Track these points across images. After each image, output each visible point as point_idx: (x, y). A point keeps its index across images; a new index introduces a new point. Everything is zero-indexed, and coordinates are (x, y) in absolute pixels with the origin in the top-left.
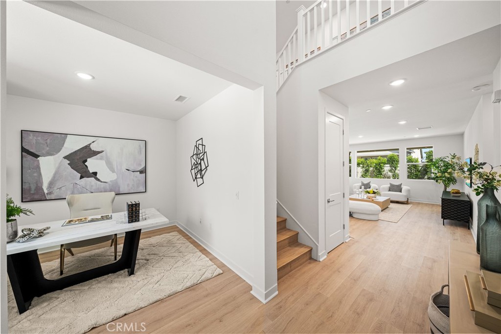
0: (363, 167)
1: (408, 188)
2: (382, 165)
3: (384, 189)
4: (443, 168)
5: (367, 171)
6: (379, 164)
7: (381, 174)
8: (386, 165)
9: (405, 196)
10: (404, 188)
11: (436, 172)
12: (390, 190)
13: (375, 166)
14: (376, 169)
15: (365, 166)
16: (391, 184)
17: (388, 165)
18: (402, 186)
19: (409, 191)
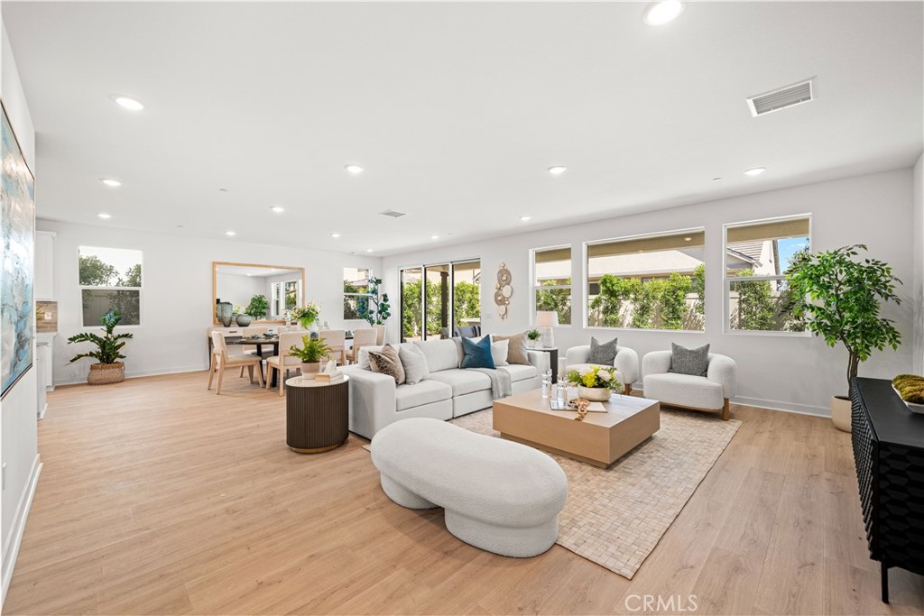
0: (636, 300)
1: (729, 361)
2: (680, 293)
3: (652, 362)
4: (845, 288)
5: (644, 310)
6: (674, 292)
7: (679, 318)
8: (690, 295)
9: (717, 391)
10: (717, 360)
11: (821, 303)
12: (671, 370)
13: (663, 297)
14: (666, 304)
15: (641, 297)
16: (675, 347)
17: (696, 295)
18: (710, 354)
19: (729, 372)
